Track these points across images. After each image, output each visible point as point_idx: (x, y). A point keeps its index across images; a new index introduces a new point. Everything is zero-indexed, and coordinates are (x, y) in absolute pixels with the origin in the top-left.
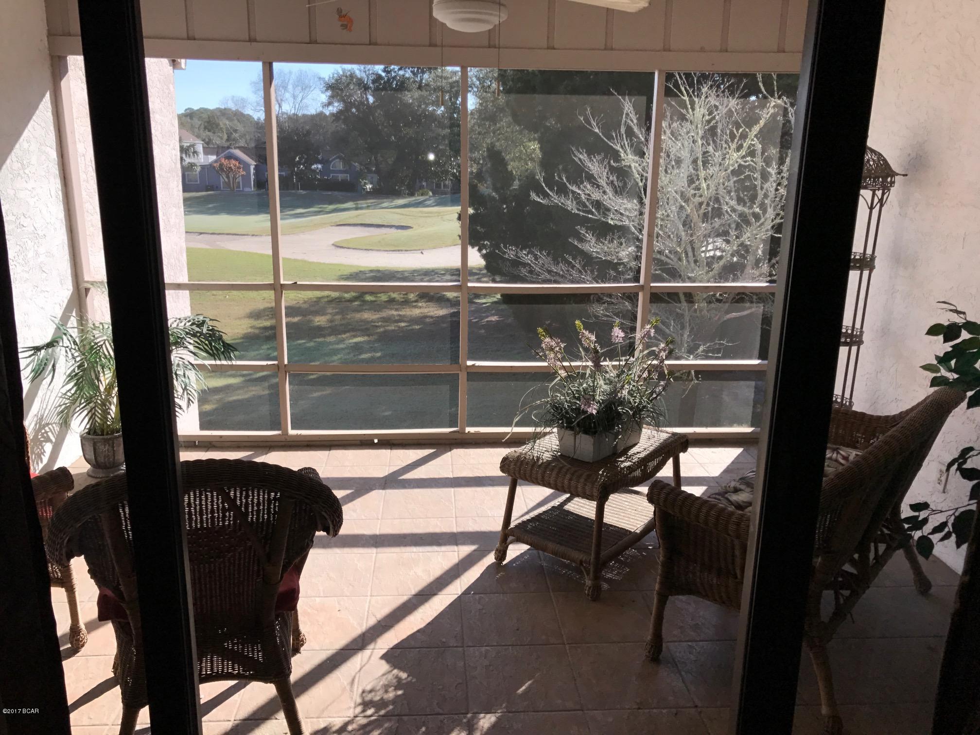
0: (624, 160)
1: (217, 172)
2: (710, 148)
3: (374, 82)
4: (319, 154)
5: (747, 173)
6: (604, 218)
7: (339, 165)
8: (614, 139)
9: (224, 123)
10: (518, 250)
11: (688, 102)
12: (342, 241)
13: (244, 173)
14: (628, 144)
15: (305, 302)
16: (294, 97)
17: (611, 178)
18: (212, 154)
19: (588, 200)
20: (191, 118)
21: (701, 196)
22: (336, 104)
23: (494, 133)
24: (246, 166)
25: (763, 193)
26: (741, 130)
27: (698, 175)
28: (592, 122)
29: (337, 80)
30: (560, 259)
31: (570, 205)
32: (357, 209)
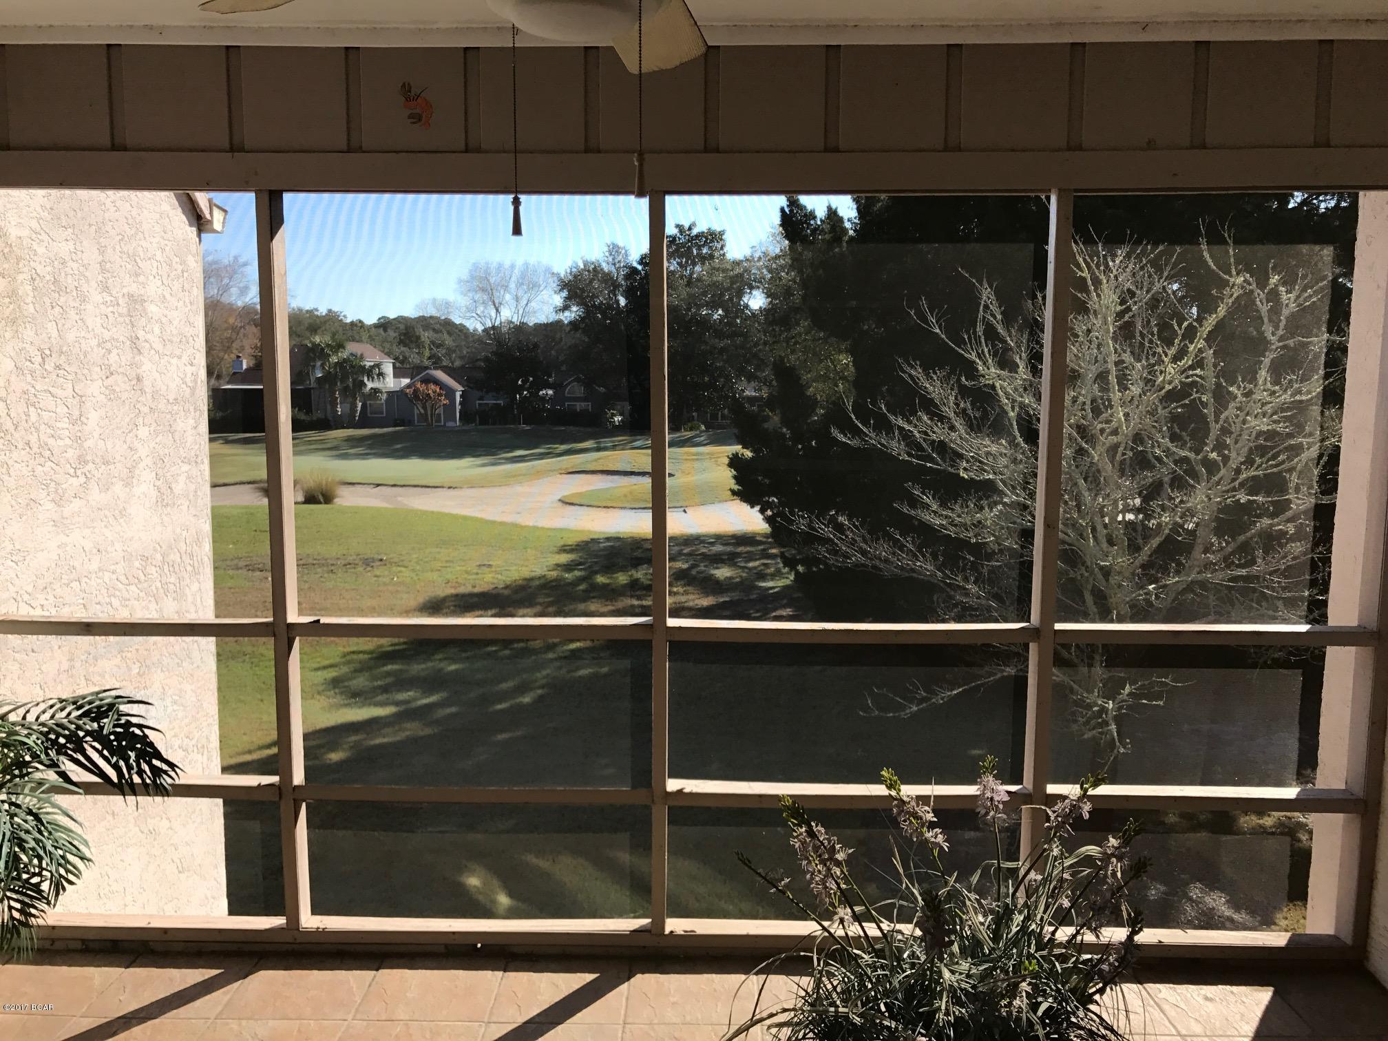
0: (984, 376)
1: (410, 401)
2: (1127, 357)
3: (627, 277)
4: (550, 376)
5: (1195, 395)
6: (952, 466)
7: (578, 390)
8: (965, 344)
9: (426, 336)
10: (813, 517)
11: (1089, 282)
12: (573, 495)
13: (447, 402)
14: (989, 351)
15: (507, 587)
16: (517, 299)
17: (962, 405)
18: (404, 377)
19: (924, 440)
20: (385, 331)
21: (1115, 432)
22: (574, 308)
23: (787, 343)
24: (450, 393)
25: (1218, 426)
26: (1186, 324)
27: (1109, 400)
28: (929, 317)
29: (575, 277)
30: (880, 534)
31: (896, 448)
32: (598, 449)
